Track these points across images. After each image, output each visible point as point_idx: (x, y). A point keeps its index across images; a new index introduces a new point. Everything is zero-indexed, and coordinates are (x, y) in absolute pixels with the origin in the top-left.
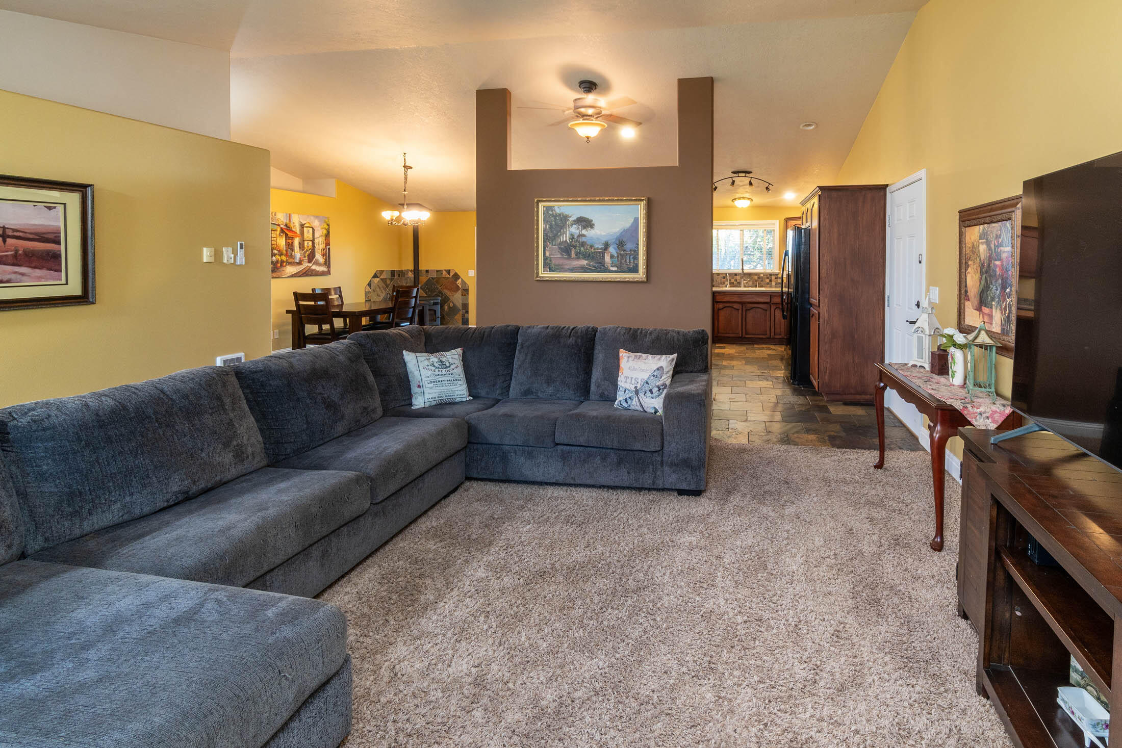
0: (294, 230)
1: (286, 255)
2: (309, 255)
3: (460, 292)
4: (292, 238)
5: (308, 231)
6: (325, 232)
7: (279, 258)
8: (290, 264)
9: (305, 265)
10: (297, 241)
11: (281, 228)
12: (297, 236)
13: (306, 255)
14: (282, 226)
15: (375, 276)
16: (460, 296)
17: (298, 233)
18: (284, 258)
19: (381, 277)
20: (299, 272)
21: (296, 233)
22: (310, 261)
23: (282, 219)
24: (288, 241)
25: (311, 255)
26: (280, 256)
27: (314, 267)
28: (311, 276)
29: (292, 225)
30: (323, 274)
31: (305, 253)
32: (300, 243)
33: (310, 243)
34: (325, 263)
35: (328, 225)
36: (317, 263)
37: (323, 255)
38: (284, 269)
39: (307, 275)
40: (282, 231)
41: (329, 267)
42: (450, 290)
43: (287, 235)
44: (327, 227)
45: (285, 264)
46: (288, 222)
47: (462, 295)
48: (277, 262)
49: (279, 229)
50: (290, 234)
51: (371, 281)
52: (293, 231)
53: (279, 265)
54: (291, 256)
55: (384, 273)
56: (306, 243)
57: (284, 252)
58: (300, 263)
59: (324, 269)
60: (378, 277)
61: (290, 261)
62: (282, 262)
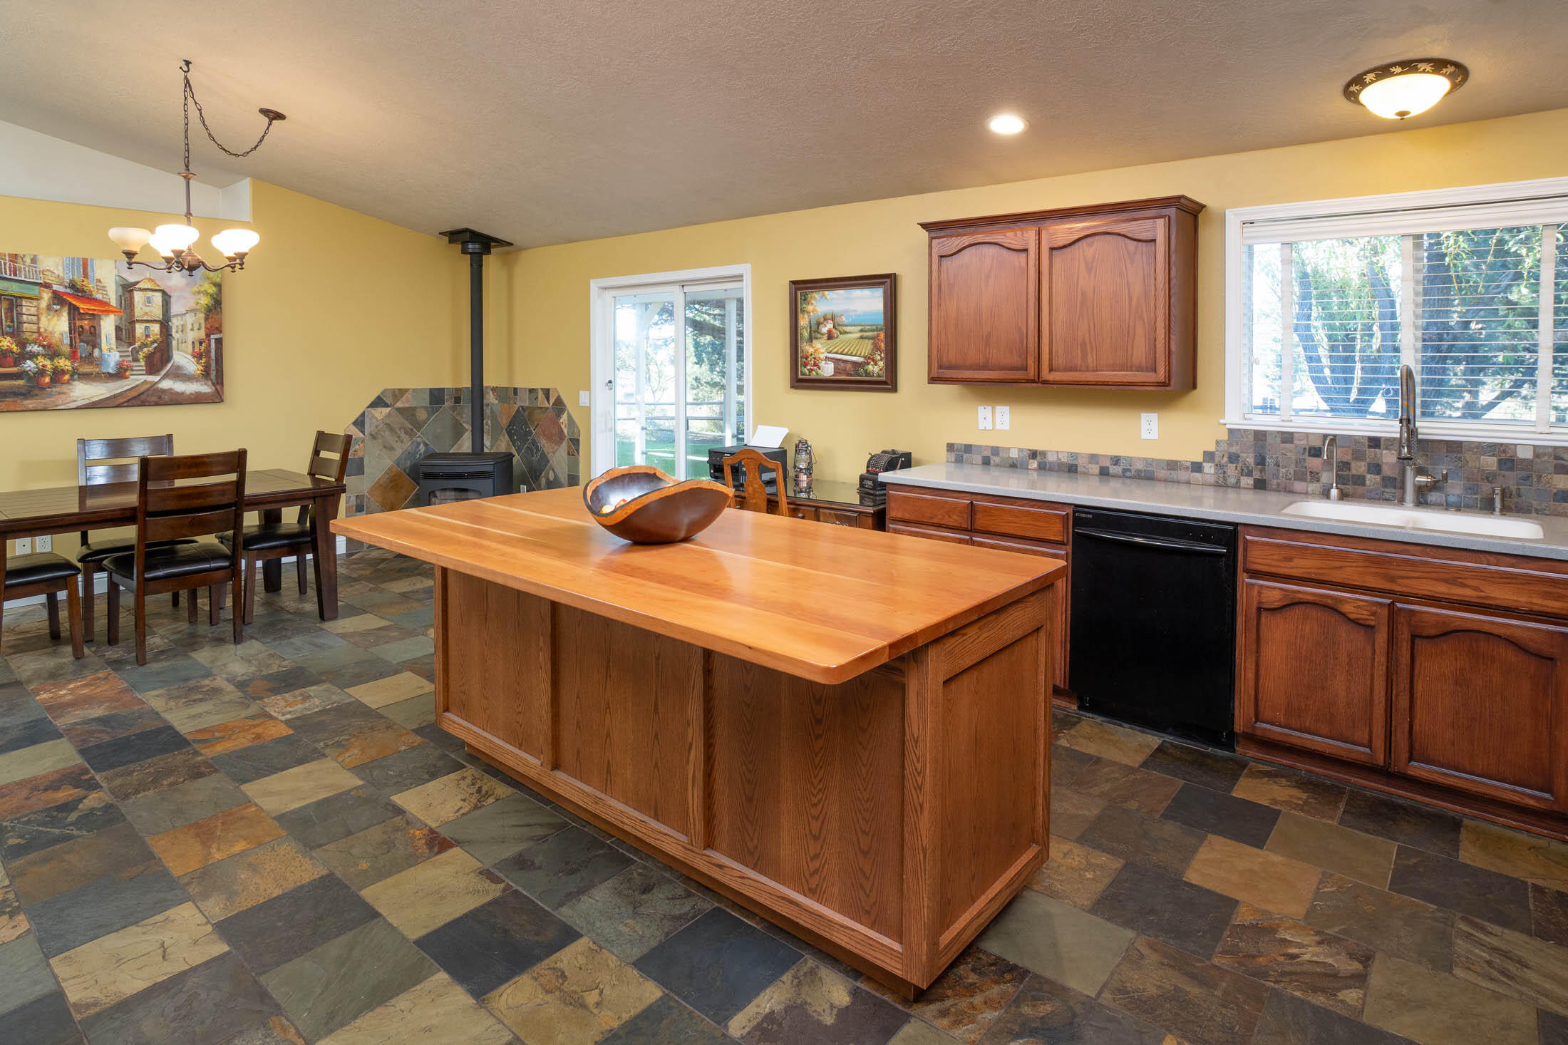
0: (99, 297)
1: (73, 356)
2: (149, 358)
3: (565, 444)
4: (94, 317)
5: (149, 300)
6: (205, 301)
7: (48, 363)
8: (85, 377)
9: (138, 378)
10: (108, 326)
11: (55, 292)
12: (108, 312)
13: (141, 355)
14: (55, 287)
15: (378, 402)
17: (113, 302)
18: (64, 363)
19: (399, 405)
20: (115, 396)
21: (107, 304)
22: (152, 368)
23: (59, 271)
24: (78, 323)
25: (158, 356)
26: (51, 359)
27: (167, 384)
28: (157, 404)
29: (91, 286)
30: (197, 399)
31: (135, 351)
32: (118, 329)
33: (156, 328)
34: (206, 374)
35: (218, 286)
36: (178, 374)
37: (198, 356)
38: (64, 388)
39: (143, 404)
40: (58, 298)
41: (219, 381)
43: (73, 311)
44: (212, 290)
45: (67, 377)
46: (78, 278)
47: (569, 454)
48: (41, 372)
49: (46, 296)
50: (83, 306)
51: (363, 415)
52: (96, 300)
53: (47, 380)
54: (90, 359)
55: (408, 395)
56: (139, 329)
57: (66, 349)
58: (120, 374)
59: (204, 388)
60: (386, 405)
61: (86, 369)
62: (57, 375)
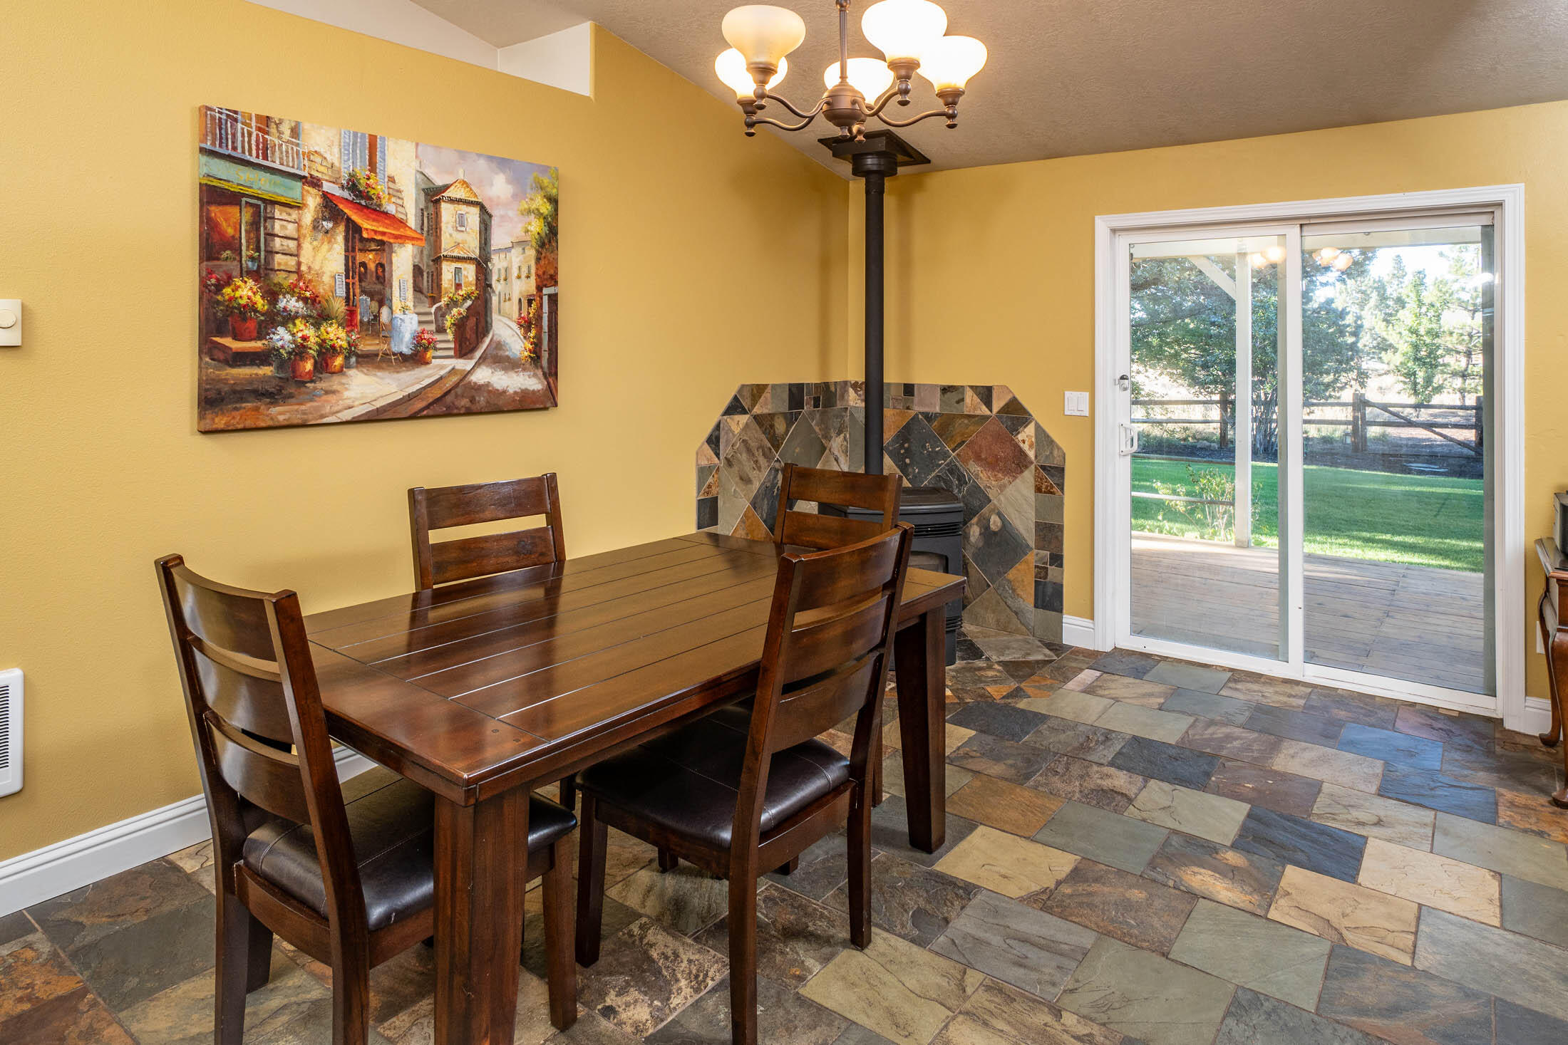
0: (391, 209)
1: (349, 321)
2: (460, 325)
3: (1029, 475)
4: (383, 246)
5: (461, 221)
6: (537, 226)
7: (310, 332)
8: (368, 360)
9: (443, 365)
10: (403, 260)
11: (326, 196)
12: (402, 239)
13: (449, 320)
14: (327, 187)
15: (735, 407)
16: (1030, 493)
17: (412, 222)
18: (336, 334)
19: (757, 410)
20: (410, 398)
21: (402, 223)
22: (463, 350)
23: (333, 156)
24: (360, 257)
25: (471, 323)
26: (317, 325)
27: (483, 375)
28: (469, 413)
29: (380, 188)
30: (525, 404)
31: (441, 314)
32: (417, 271)
33: (469, 271)
34: (535, 358)
35: (553, 201)
36: (498, 359)
37: (526, 325)
38: (334, 382)
39: (449, 413)
40: (330, 208)
41: (551, 373)
42: (992, 464)
43: (353, 231)
44: (546, 208)
45: (339, 361)
46: (362, 172)
47: (1038, 490)
48: (300, 351)
49: (313, 201)
50: (368, 225)
51: (718, 427)
52: (386, 214)
53: (309, 366)
54: (375, 327)
55: (767, 395)
56: (448, 270)
57: (339, 307)
58: (417, 357)
59: (529, 382)
60: (744, 412)
61: (367, 346)
62: (326, 352)
